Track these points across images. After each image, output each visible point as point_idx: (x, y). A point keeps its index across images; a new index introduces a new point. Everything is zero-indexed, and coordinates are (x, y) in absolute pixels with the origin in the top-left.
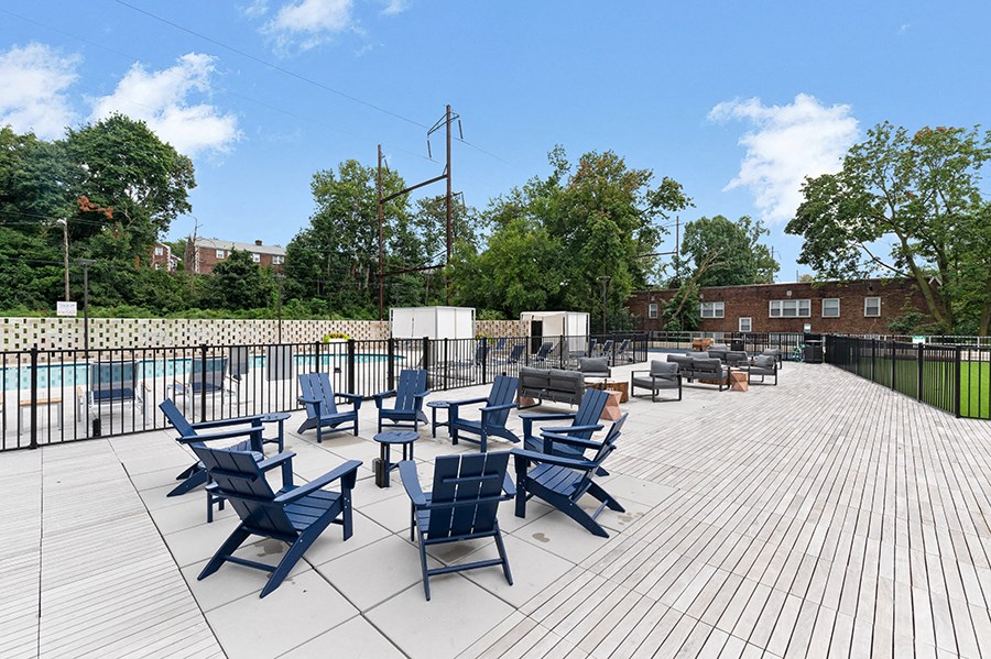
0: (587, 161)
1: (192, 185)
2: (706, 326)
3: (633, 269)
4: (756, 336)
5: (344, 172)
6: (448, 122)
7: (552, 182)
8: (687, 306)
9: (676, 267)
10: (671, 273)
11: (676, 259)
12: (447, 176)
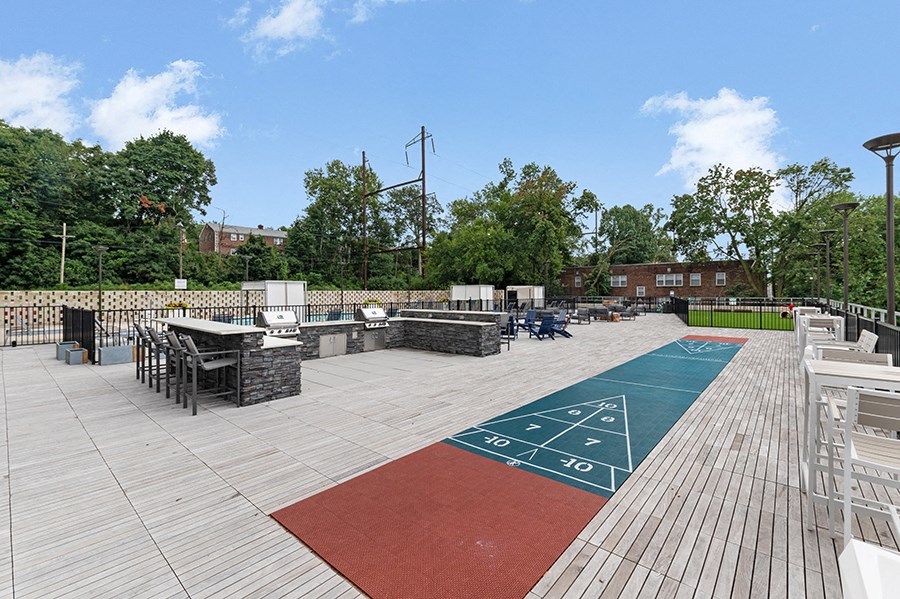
0: (529, 170)
1: (213, 182)
2: (612, 292)
3: (562, 248)
4: (650, 299)
5: (330, 169)
6: (423, 139)
7: (502, 186)
8: (601, 279)
9: (595, 246)
10: (591, 250)
11: (595, 240)
12: (423, 179)
